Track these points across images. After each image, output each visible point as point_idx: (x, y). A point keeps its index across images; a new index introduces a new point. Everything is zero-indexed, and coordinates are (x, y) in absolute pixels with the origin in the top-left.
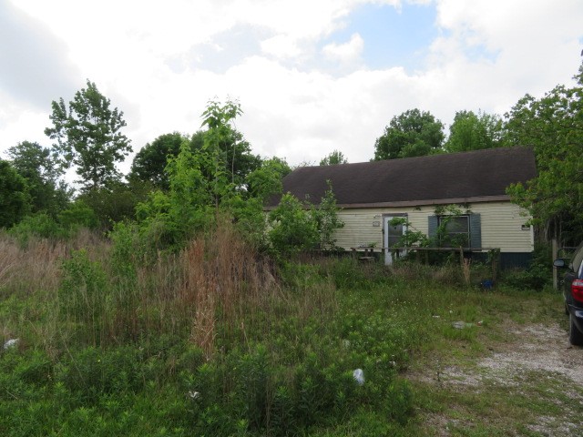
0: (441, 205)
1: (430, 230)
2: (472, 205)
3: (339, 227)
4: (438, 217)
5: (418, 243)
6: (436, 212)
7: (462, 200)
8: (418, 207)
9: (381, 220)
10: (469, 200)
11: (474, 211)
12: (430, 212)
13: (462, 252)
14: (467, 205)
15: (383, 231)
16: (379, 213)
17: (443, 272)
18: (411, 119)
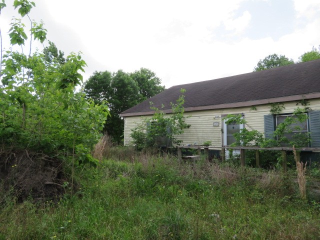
0: (277, 103)
1: (266, 129)
2: (311, 102)
3: (185, 127)
4: (274, 116)
5: (253, 143)
6: (272, 111)
7: (299, 97)
8: (254, 107)
9: (220, 121)
10: (308, 96)
11: (313, 109)
12: (267, 111)
13: (295, 153)
14: (305, 102)
15: (222, 130)
16: (219, 114)
17: (270, 177)
18: (272, 61)
